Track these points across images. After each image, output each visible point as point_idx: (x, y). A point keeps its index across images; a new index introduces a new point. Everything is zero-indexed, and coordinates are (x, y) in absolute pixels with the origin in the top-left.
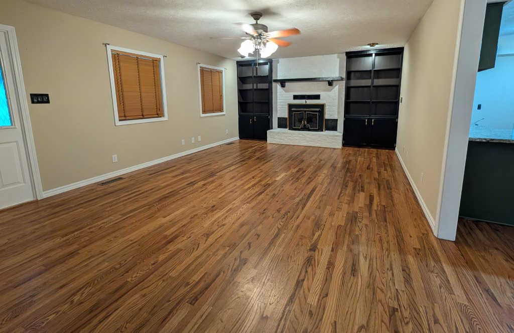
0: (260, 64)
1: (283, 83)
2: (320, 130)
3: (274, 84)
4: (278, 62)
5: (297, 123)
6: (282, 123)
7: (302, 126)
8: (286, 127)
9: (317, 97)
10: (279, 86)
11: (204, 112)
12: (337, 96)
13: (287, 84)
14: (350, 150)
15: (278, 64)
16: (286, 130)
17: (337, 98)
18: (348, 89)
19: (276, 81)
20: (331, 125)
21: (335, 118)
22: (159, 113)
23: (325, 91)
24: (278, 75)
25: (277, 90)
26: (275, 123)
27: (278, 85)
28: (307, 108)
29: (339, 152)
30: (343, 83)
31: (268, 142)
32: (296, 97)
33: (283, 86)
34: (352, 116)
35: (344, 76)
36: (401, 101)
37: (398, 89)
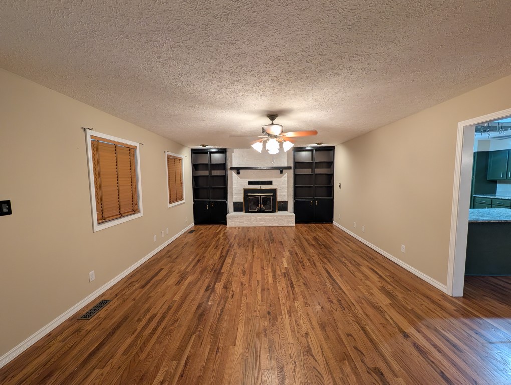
0: (211, 153)
1: (238, 170)
2: (274, 211)
3: (229, 172)
4: (233, 152)
5: (253, 206)
6: (238, 207)
7: (258, 208)
8: (242, 210)
9: (270, 183)
10: (234, 174)
11: (171, 202)
12: (286, 182)
13: (241, 172)
14: (303, 227)
15: (233, 154)
16: (243, 213)
17: (286, 184)
18: (296, 177)
19: (232, 169)
20: (283, 207)
21: (285, 200)
22: (134, 210)
23: (276, 178)
24: (233, 164)
25: (232, 177)
26: (231, 206)
27: (233, 173)
28: (261, 193)
29: (294, 228)
30: (291, 171)
31: (228, 226)
32: (250, 183)
33: (239, 173)
34: (298, 198)
35: (291, 165)
36: (339, 187)
37: (330, 177)
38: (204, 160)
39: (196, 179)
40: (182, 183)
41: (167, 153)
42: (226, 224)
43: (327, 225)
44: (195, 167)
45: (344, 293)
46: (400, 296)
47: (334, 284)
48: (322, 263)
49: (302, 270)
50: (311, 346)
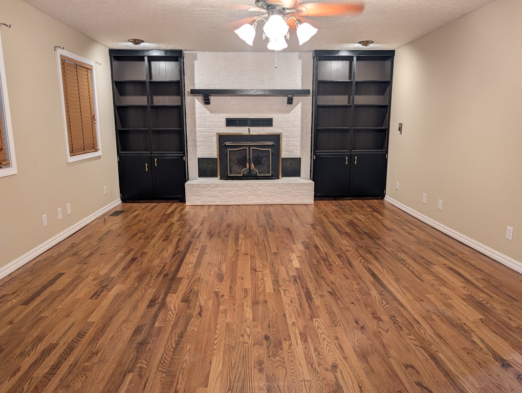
0: (152, 59)
1: (206, 95)
2: (275, 176)
3: (188, 99)
4: (195, 58)
5: (236, 168)
6: (207, 168)
7: (244, 171)
8: (213, 174)
9: (268, 122)
10: (198, 102)
11: (73, 152)
12: (300, 120)
13: (213, 99)
14: (329, 206)
15: (195, 62)
16: (216, 180)
17: (299, 124)
18: (318, 110)
19: (194, 92)
20: (292, 169)
21: (297, 154)
23: (280, 111)
24: (196, 81)
25: (194, 108)
26: (193, 168)
27: (196, 100)
28: (251, 141)
29: (312, 208)
30: (309, 99)
31: (187, 203)
32: (230, 122)
33: (207, 102)
34: (323, 153)
35: (309, 87)
36: (400, 129)
37: (384, 110)
38: (137, 73)
39: (121, 112)
40: (93, 118)
41: (60, 52)
42: (183, 200)
43: (374, 202)
44: (120, 87)
45: (402, 305)
46: (498, 308)
47: (385, 292)
48: (363, 260)
49: (327, 272)
50: (342, 383)
